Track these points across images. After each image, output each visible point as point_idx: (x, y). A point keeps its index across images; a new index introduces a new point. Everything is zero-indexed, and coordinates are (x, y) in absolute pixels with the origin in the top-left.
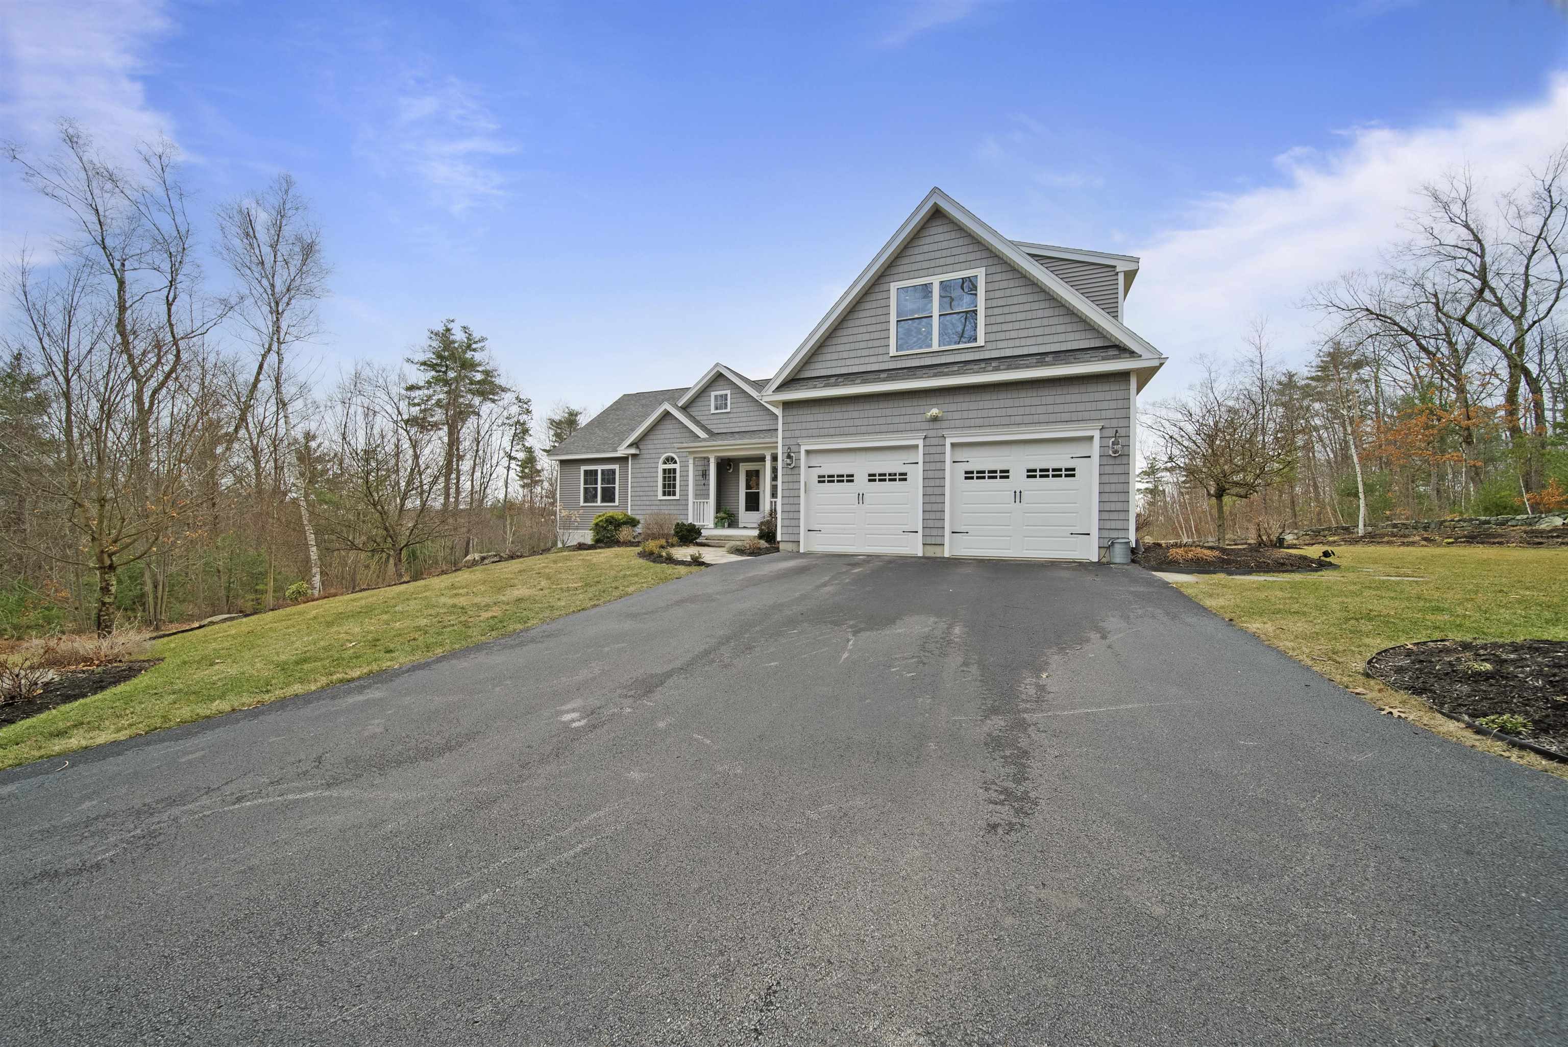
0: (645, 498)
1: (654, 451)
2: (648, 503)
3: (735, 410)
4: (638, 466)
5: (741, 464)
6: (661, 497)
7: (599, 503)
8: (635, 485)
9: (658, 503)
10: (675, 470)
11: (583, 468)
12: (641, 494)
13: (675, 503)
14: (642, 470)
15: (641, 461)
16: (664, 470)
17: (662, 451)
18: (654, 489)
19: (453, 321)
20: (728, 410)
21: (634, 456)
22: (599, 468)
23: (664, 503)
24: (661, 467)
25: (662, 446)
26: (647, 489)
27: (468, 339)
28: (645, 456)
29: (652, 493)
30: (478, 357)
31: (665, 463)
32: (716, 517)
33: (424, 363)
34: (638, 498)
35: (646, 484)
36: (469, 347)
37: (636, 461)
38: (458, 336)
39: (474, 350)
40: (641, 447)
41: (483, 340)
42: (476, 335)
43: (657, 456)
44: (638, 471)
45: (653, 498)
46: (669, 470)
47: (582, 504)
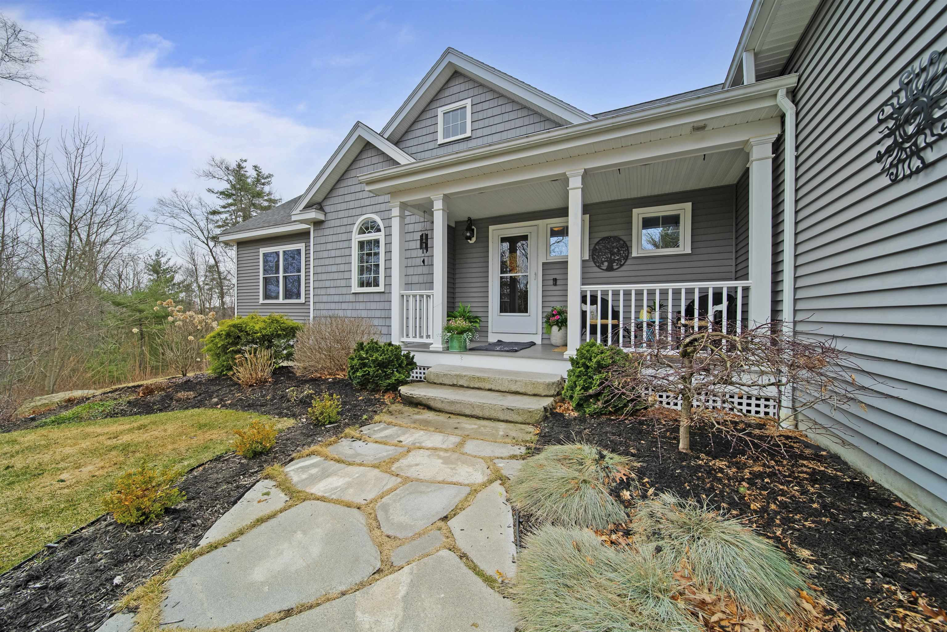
0: (332, 291)
1: (346, 213)
2: (336, 298)
3: (479, 133)
4: (323, 240)
5: (491, 228)
6: (355, 288)
7: (281, 300)
8: (319, 270)
9: (352, 298)
10: (377, 242)
11: (263, 250)
12: (328, 284)
13: (377, 298)
14: (329, 246)
15: (327, 232)
16: (362, 244)
17: (358, 211)
18: (346, 275)
19: (245, 161)
20: (468, 134)
21: (318, 224)
22: (281, 249)
23: (361, 298)
24: (356, 238)
25: (357, 204)
26: (336, 276)
27: (258, 175)
28: (332, 223)
29: (343, 283)
30: (267, 189)
31: (362, 232)
32: (448, 329)
33: (222, 193)
34: (323, 292)
35: (334, 269)
36: (258, 180)
37: (320, 233)
38: (251, 173)
39: (263, 184)
40: (327, 209)
41: (270, 176)
42: (265, 171)
43: (350, 221)
44: (323, 247)
45: (344, 291)
46: (369, 242)
47: (261, 301)
